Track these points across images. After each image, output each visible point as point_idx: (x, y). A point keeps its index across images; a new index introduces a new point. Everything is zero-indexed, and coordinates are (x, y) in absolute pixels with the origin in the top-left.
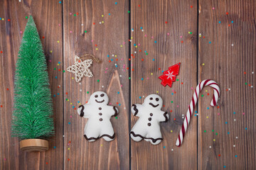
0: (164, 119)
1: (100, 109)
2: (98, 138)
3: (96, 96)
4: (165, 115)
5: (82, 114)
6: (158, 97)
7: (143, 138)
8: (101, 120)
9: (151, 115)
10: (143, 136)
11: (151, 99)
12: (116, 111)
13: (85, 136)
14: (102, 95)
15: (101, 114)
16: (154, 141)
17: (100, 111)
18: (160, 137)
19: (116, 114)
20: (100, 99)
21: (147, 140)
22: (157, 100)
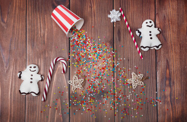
0: (158, 32)
1: (32, 75)
2: (28, 93)
3: (31, 67)
4: (158, 29)
5: (20, 77)
6: (150, 20)
7: (150, 47)
8: (31, 82)
9: (150, 32)
10: (149, 46)
11: (147, 23)
12: (42, 78)
13: (20, 91)
14: (35, 67)
15: (32, 79)
16: (158, 47)
17: (32, 77)
18: (160, 43)
19: (42, 80)
20: (33, 69)
21: (152, 48)
22: (151, 22)
